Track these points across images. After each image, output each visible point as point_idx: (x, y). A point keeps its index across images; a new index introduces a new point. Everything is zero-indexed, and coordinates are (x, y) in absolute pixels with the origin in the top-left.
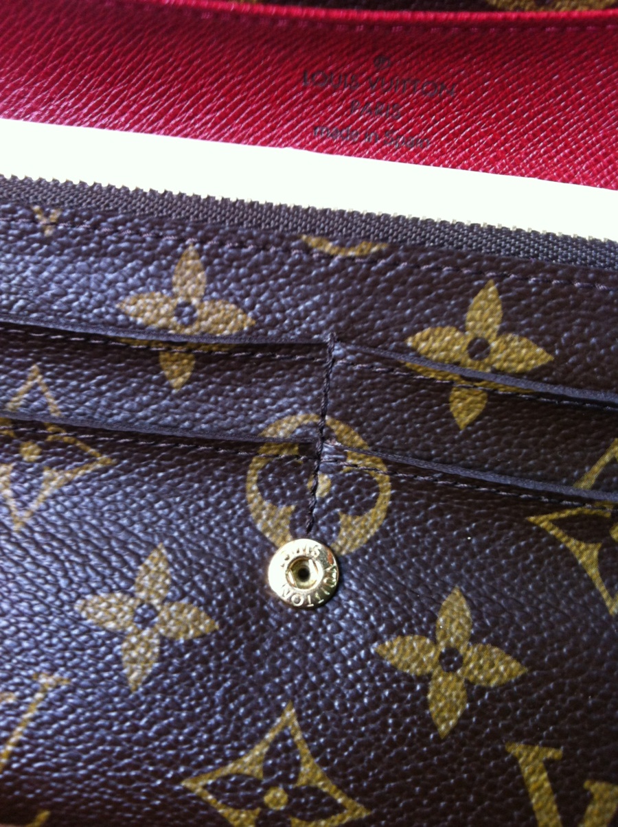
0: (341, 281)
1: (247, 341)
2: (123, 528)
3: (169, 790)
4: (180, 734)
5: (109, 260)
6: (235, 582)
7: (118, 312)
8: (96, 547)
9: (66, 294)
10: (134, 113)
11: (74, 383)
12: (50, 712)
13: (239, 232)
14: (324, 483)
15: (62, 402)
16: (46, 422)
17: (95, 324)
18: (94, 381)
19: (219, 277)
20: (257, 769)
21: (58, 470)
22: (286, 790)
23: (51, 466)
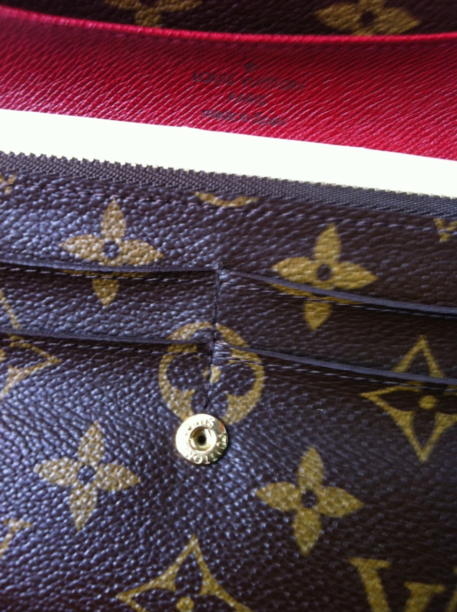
0: (225, 225)
1: (157, 270)
2: (68, 410)
3: (108, 602)
4: (114, 560)
5: (53, 211)
6: (152, 447)
7: (61, 250)
8: (48, 424)
9: (22, 237)
10: (69, 100)
11: (29, 303)
12: (18, 547)
13: (150, 190)
14: (215, 372)
15: (20, 317)
16: (9, 333)
17: (43, 259)
18: (44, 301)
19: (135, 222)
20: (171, 585)
21: (18, 368)
22: (193, 599)
23: (13, 365)
